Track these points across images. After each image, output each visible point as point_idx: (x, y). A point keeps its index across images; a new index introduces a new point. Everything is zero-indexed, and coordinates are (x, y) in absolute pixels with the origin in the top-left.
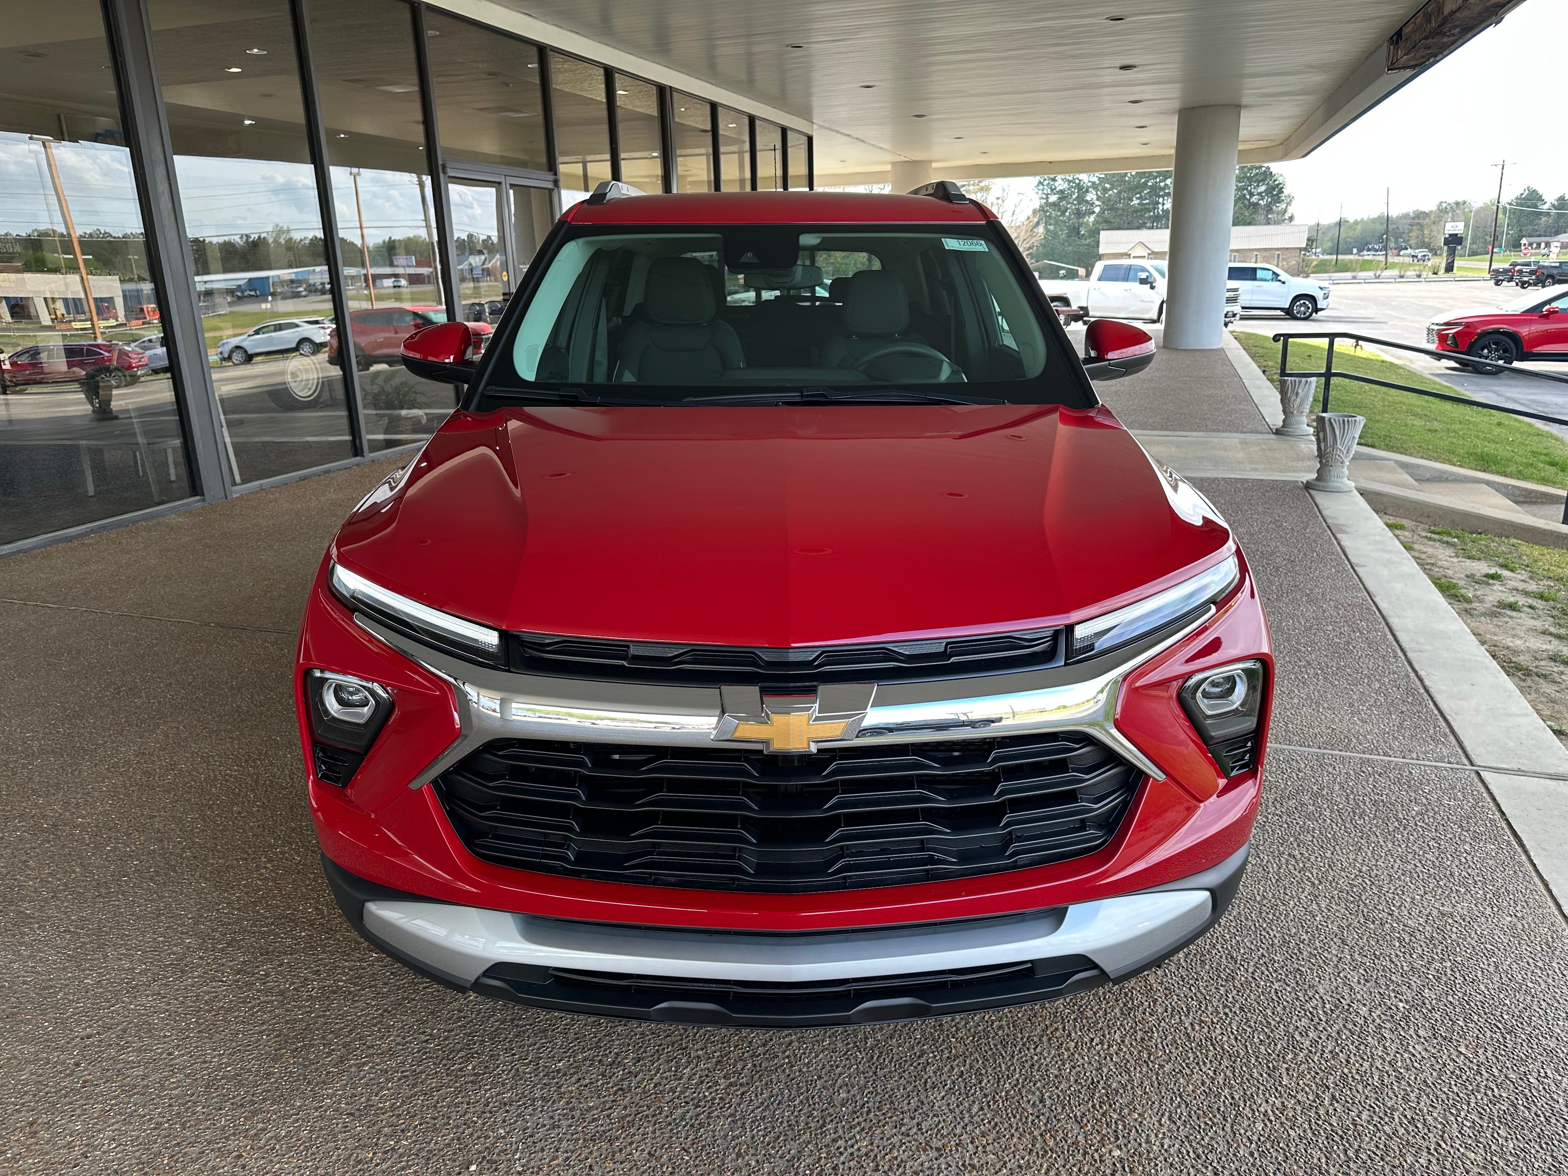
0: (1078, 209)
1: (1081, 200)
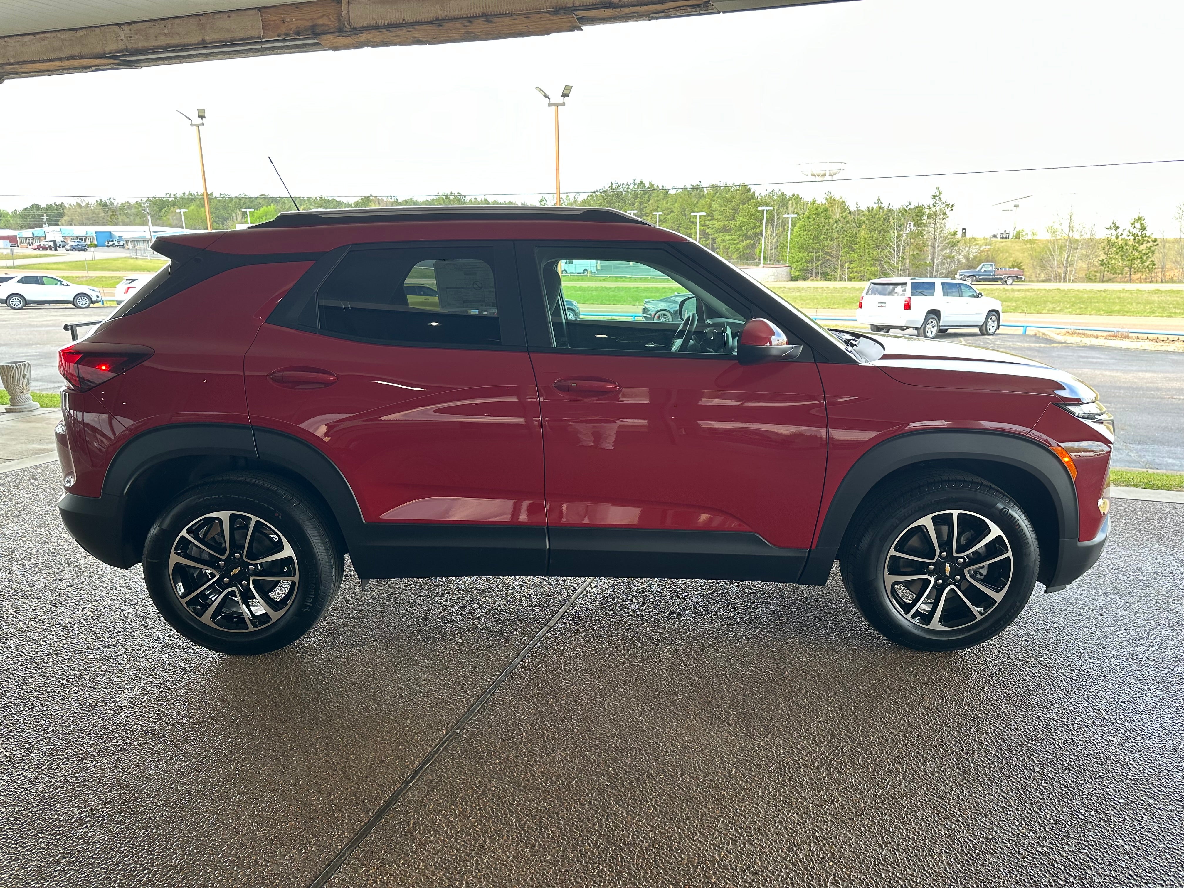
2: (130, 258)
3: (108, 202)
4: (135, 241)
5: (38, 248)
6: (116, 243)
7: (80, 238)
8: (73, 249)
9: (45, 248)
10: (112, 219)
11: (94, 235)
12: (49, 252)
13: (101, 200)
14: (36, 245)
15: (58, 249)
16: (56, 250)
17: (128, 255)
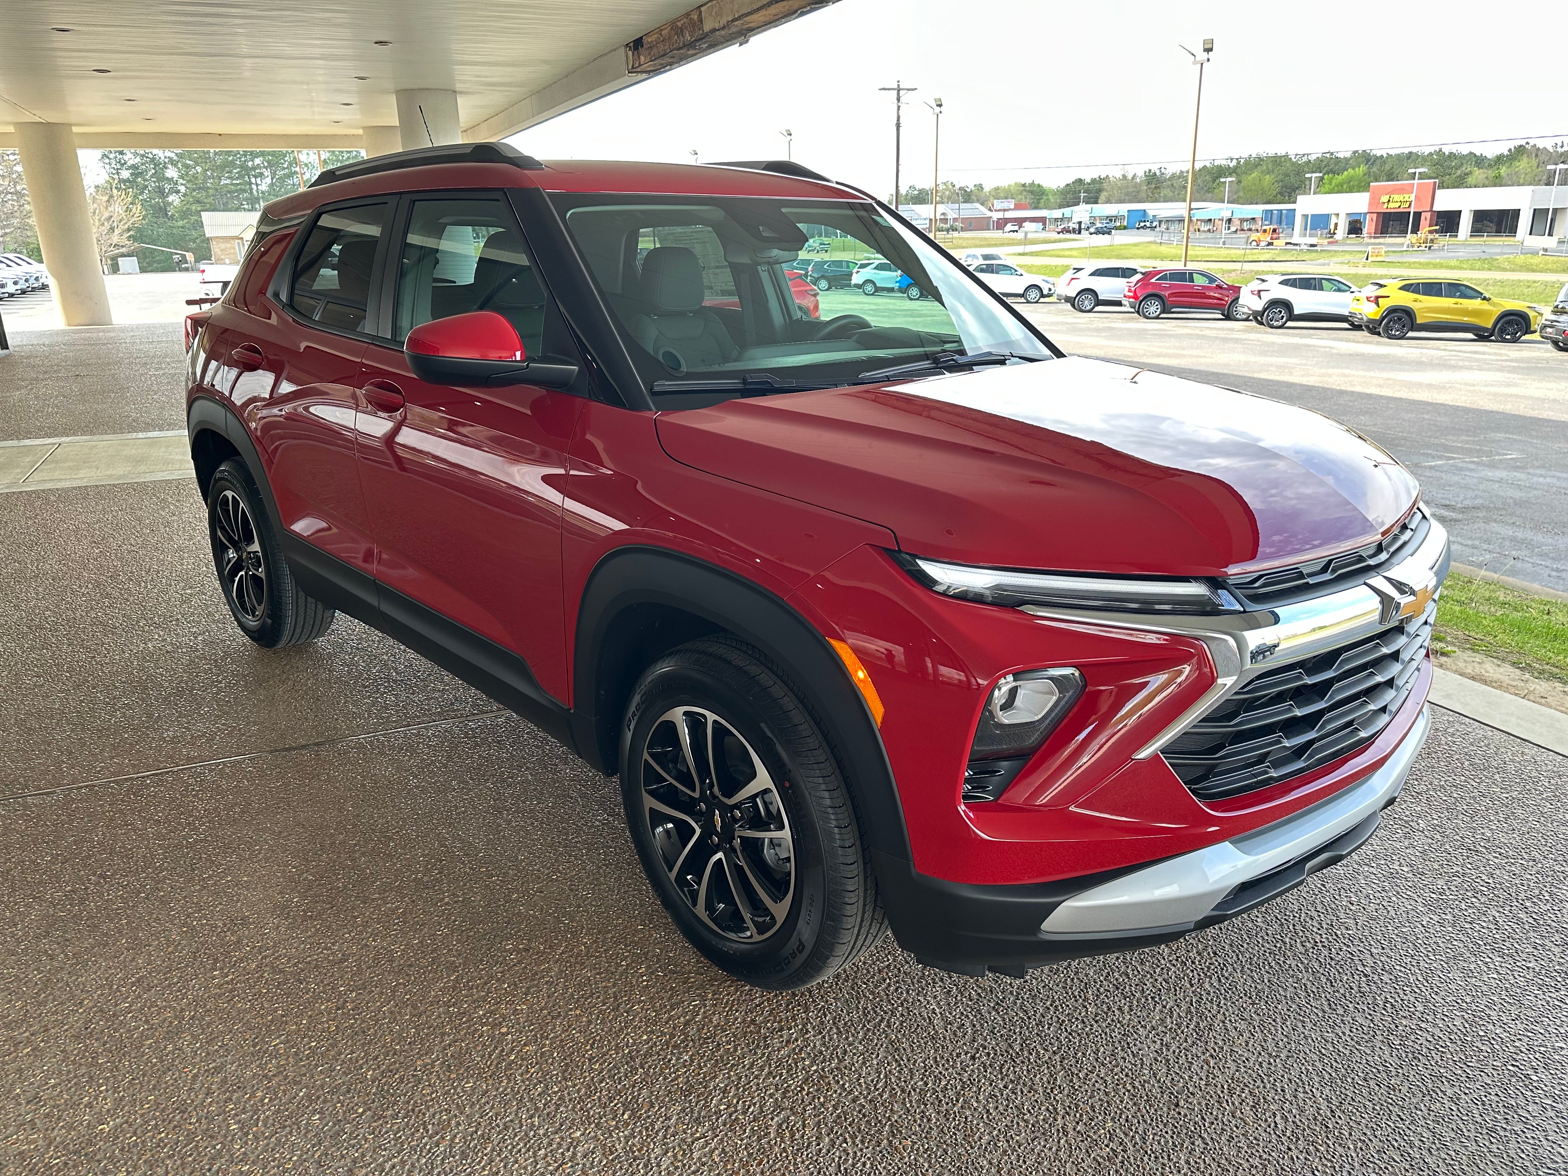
0: (159, 187)
1: (160, 177)
2: (1155, 242)
3: (1158, 173)
4: (1169, 221)
5: (1062, 232)
6: (1148, 224)
7: (1110, 219)
8: (1098, 232)
9: (1069, 232)
10: (1153, 194)
11: (1126, 214)
12: (1072, 236)
13: (1150, 170)
14: (1060, 228)
15: (1083, 232)
16: (1080, 233)
17: (1152, 239)
